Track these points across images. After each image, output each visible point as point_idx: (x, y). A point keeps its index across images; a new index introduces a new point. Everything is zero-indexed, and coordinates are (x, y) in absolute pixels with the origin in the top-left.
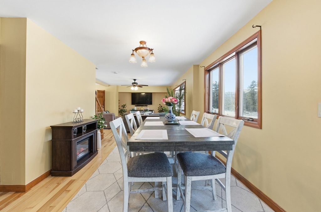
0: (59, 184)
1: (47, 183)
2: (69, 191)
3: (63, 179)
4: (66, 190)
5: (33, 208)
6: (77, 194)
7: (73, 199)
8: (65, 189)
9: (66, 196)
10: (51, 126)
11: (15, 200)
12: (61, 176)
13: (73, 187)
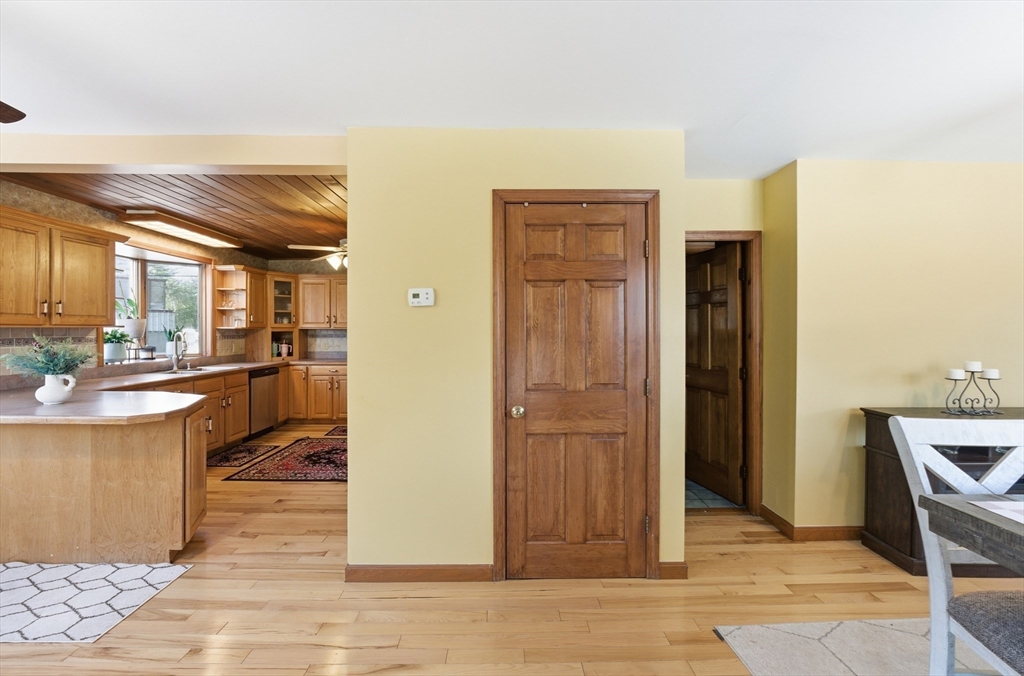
0: (865, 569)
1: (840, 551)
2: (876, 599)
3: (884, 566)
4: (874, 594)
5: (786, 574)
6: (890, 621)
7: (872, 621)
8: (871, 591)
9: (860, 602)
10: (861, 409)
11: (771, 542)
12: (886, 558)
13: (893, 601)
